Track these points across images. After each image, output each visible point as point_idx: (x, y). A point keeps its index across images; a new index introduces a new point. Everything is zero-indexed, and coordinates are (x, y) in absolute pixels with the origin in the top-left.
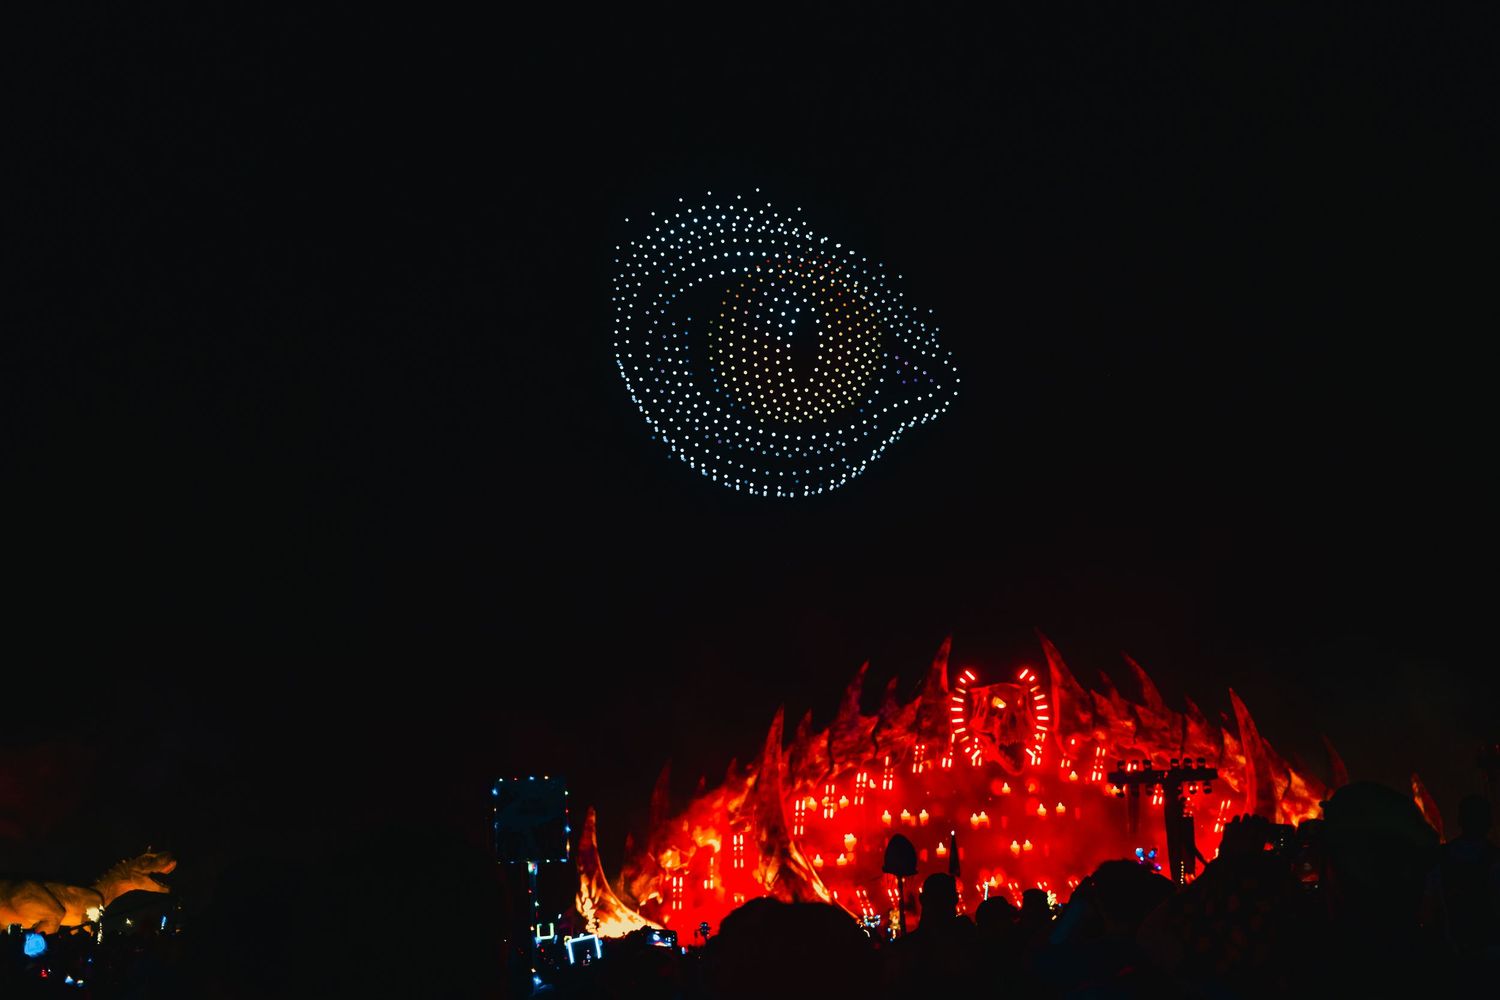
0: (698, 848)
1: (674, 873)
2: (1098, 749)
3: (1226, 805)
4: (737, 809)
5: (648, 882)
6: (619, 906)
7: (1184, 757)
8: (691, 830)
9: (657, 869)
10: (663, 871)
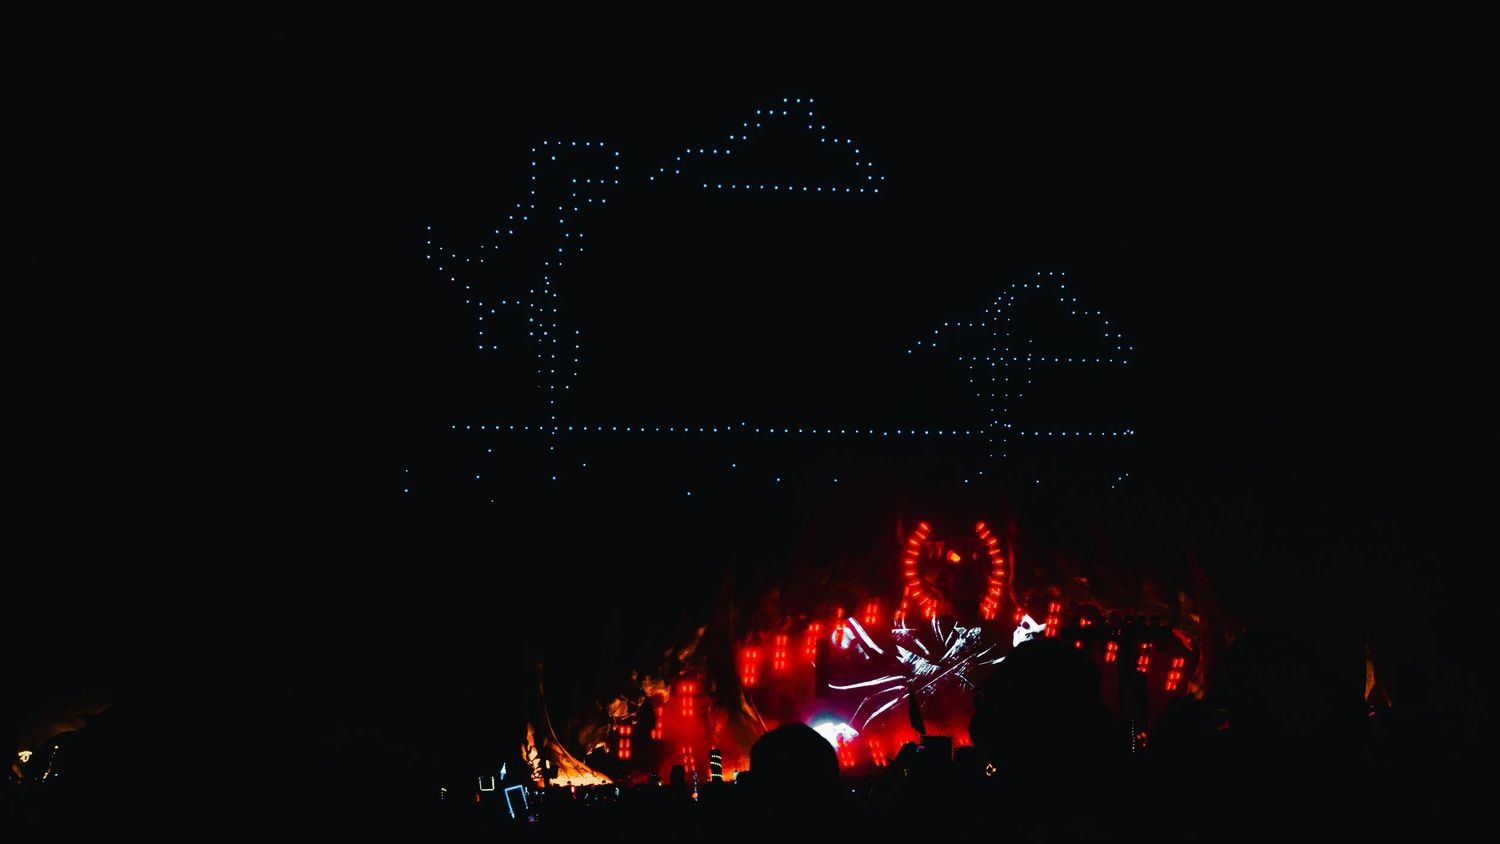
0: (647, 698)
1: (620, 722)
2: (1053, 605)
3: (1179, 663)
4: (687, 659)
5: (595, 732)
6: (565, 756)
7: (1139, 614)
8: (641, 679)
9: (606, 718)
10: (611, 720)
